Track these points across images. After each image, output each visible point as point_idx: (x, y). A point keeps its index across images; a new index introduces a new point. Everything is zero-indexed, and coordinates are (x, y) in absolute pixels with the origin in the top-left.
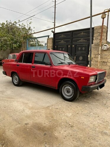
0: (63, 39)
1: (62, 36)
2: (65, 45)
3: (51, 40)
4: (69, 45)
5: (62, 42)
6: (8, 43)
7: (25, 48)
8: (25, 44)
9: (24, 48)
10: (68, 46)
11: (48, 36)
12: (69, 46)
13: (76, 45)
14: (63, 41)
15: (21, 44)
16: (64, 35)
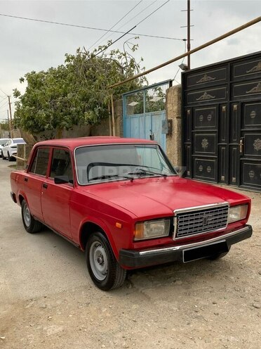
0: (208, 86)
1: (205, 78)
2: (214, 105)
3: (176, 93)
4: (224, 104)
5: (205, 96)
6: (72, 109)
7: (119, 118)
8: (119, 108)
9: (116, 118)
10: (220, 108)
11: (171, 82)
12: (224, 107)
13: (243, 104)
14: (208, 93)
15: (109, 108)
16: (208, 75)
